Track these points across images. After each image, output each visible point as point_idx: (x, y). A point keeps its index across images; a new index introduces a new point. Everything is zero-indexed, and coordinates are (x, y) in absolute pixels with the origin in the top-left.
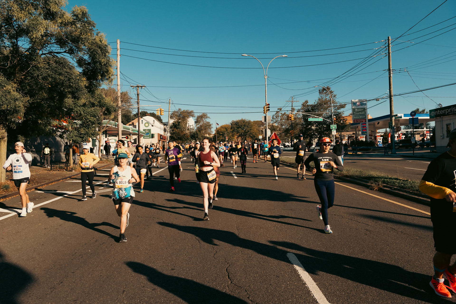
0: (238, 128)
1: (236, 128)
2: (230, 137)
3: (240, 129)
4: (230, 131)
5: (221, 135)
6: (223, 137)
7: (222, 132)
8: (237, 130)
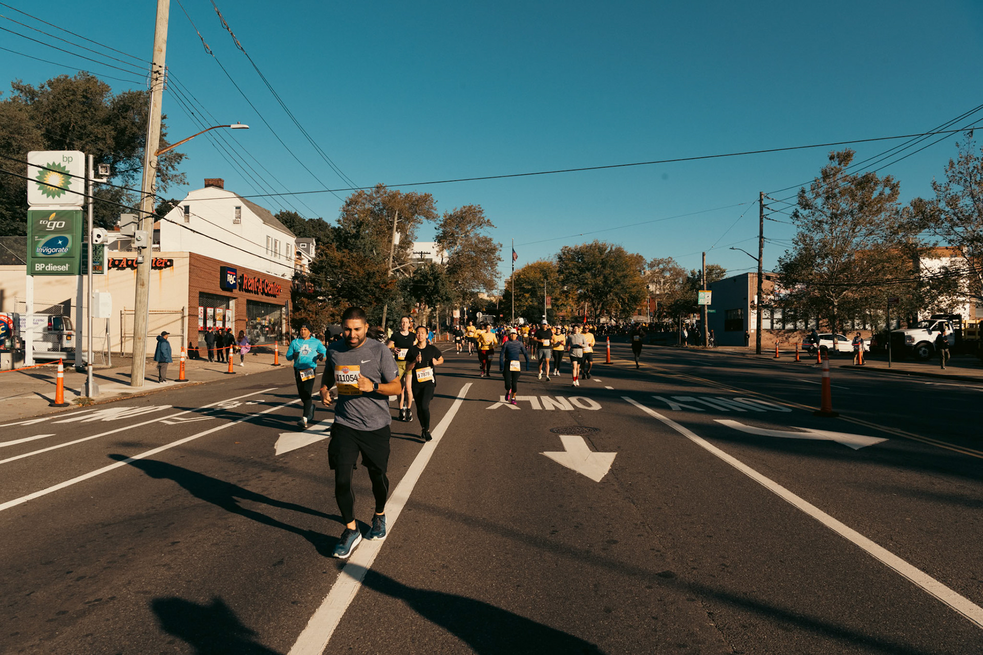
0: (582, 271)
1: (576, 271)
2: (557, 300)
3: (588, 274)
4: (557, 280)
5: (527, 291)
6: (533, 297)
7: (529, 283)
8: (578, 278)
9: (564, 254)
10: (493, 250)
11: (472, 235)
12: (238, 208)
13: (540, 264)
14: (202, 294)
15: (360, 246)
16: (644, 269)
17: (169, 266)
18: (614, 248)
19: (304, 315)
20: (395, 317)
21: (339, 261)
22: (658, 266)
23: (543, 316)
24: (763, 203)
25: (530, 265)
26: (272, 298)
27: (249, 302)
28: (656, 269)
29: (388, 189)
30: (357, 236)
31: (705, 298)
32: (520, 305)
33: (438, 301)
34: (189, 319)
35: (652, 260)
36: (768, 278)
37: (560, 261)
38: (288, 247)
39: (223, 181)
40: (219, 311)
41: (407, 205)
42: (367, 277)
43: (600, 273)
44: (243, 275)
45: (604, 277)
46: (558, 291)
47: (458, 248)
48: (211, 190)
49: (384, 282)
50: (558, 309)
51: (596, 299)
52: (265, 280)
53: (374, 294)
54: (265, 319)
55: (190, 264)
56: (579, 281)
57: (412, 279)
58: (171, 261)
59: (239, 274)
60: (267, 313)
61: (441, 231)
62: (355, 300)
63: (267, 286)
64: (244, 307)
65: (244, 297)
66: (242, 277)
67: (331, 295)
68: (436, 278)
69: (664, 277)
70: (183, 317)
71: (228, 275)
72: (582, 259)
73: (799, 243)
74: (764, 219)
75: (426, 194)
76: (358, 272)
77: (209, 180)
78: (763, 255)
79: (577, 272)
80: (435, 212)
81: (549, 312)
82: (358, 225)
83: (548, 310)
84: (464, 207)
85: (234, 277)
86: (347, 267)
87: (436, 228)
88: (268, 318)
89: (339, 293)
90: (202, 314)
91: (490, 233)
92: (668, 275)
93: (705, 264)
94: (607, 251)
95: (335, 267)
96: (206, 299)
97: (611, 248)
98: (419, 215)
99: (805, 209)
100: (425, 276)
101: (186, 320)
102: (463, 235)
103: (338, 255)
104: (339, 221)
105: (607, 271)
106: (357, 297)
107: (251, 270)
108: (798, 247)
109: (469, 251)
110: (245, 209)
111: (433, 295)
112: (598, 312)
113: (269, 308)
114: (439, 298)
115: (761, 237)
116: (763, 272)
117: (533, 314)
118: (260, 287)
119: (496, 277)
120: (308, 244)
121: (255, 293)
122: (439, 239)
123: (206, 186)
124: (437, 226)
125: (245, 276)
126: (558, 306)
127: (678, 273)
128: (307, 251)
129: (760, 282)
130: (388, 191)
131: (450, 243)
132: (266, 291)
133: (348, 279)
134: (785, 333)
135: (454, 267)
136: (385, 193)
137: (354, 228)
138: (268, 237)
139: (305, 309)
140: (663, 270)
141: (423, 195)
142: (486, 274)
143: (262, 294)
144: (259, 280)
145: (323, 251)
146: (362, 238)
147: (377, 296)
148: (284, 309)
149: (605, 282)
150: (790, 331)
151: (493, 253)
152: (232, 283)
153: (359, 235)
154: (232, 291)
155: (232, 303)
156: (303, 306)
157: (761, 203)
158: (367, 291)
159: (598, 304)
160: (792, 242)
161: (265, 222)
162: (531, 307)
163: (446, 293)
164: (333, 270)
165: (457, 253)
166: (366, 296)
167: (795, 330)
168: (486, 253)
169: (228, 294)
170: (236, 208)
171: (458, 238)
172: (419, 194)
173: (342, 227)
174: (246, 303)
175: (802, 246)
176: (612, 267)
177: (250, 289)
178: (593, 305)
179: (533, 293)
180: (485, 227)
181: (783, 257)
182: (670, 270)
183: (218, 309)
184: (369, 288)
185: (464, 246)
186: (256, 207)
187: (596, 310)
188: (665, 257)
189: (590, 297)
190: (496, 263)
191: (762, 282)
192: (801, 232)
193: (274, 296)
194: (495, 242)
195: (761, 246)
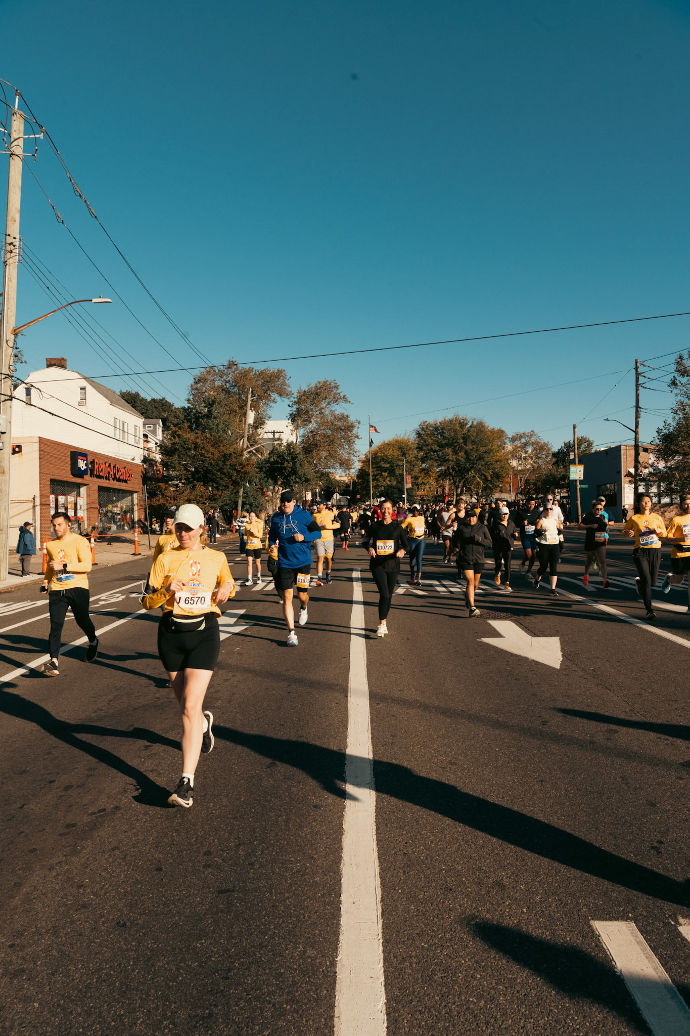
0: (441, 446)
1: (435, 447)
2: (416, 478)
3: (449, 451)
4: (416, 457)
5: (385, 470)
6: (390, 476)
7: (387, 462)
8: (438, 455)
9: (423, 429)
10: (350, 427)
11: (327, 412)
12: (83, 389)
13: (397, 441)
14: (53, 481)
15: (212, 426)
16: (505, 443)
17: (18, 452)
18: (475, 423)
19: (161, 501)
20: (252, 500)
21: (193, 443)
22: (520, 439)
23: (403, 496)
24: (640, 370)
25: (386, 442)
26: (123, 484)
27: (101, 489)
28: (518, 443)
29: (240, 367)
30: (209, 416)
31: (577, 472)
32: (377, 485)
33: (296, 482)
34: (41, 509)
35: (514, 435)
36: (646, 450)
37: (418, 437)
38: (136, 429)
39: (66, 360)
40: (71, 499)
41: (260, 383)
42: (223, 459)
43: (461, 448)
44: (94, 460)
45: (466, 452)
46: (417, 469)
47: (312, 426)
48: (54, 370)
49: (241, 464)
50: (418, 488)
51: (457, 476)
52: (116, 465)
53: (231, 477)
54: (117, 506)
55: (40, 450)
56: (439, 458)
57: (267, 461)
58: (19, 447)
59: (90, 459)
60: (118, 500)
61: (294, 408)
62: (211, 483)
63: (118, 471)
64: (95, 494)
65: (95, 483)
66: (93, 463)
67: (185, 479)
68: (294, 458)
69: (526, 452)
70: (34, 507)
71: (79, 460)
72: (442, 434)
73: (679, 413)
74: (640, 388)
75: (278, 370)
76: (212, 454)
77: (51, 359)
78: (640, 426)
79: (437, 448)
80: (289, 389)
81: (409, 491)
82: (210, 404)
83: (407, 489)
84: (319, 383)
85: (85, 462)
86: (202, 448)
87: (289, 406)
88: (119, 504)
89: (193, 477)
90: (54, 503)
91: (346, 409)
92: (530, 449)
93: (576, 437)
94: (468, 426)
95: (190, 449)
96: (58, 486)
97: (473, 423)
98: (273, 392)
99: (683, 375)
100: (281, 456)
101: (38, 509)
102: (318, 413)
103: (190, 436)
104: (189, 400)
105: (470, 447)
106: (214, 481)
107: (102, 455)
108: (677, 417)
109: (325, 429)
110: (90, 389)
111: (290, 477)
112: (459, 490)
113: (120, 495)
114: (298, 480)
115: (637, 407)
116: (640, 444)
117: (392, 494)
118: (112, 473)
119: (354, 456)
120: (155, 425)
121: (106, 479)
122: (293, 418)
123: (49, 366)
124: (291, 404)
125: (96, 461)
126: (417, 485)
127: (541, 448)
128: (154, 432)
129: (637, 454)
130: (240, 368)
131: (304, 421)
132: (117, 476)
133: (203, 461)
134: (660, 507)
135: (310, 446)
136: (237, 369)
137: (205, 407)
138: (115, 418)
139: (163, 495)
140: (526, 444)
141: (276, 371)
142: (343, 453)
143: (114, 480)
144: (110, 465)
145: (175, 432)
146: (215, 418)
147: (234, 478)
148: (135, 495)
149: (467, 458)
150: (666, 505)
151: (351, 431)
152: (83, 469)
153: (212, 414)
154: (83, 478)
155: (83, 490)
156: (161, 491)
157: (637, 371)
158: (224, 474)
159: (460, 482)
160: (670, 411)
161: (112, 403)
162: (390, 486)
163: (304, 474)
164: (186, 453)
165: (312, 432)
166: (222, 479)
167: (671, 504)
168: (343, 430)
169: (78, 480)
170: (81, 389)
171: (312, 415)
172: (272, 371)
173: (192, 407)
174: (97, 489)
175: (681, 416)
176: (473, 442)
177: (101, 474)
178: (454, 483)
179: (391, 472)
180: (341, 403)
181: (661, 427)
182: (533, 444)
183: (69, 497)
184: (225, 471)
185: (320, 425)
186: (101, 387)
187: (457, 487)
188: (528, 431)
189: (450, 474)
190: (354, 442)
191: (639, 454)
192: (680, 400)
193: (126, 481)
194: (352, 419)
195: (637, 417)
